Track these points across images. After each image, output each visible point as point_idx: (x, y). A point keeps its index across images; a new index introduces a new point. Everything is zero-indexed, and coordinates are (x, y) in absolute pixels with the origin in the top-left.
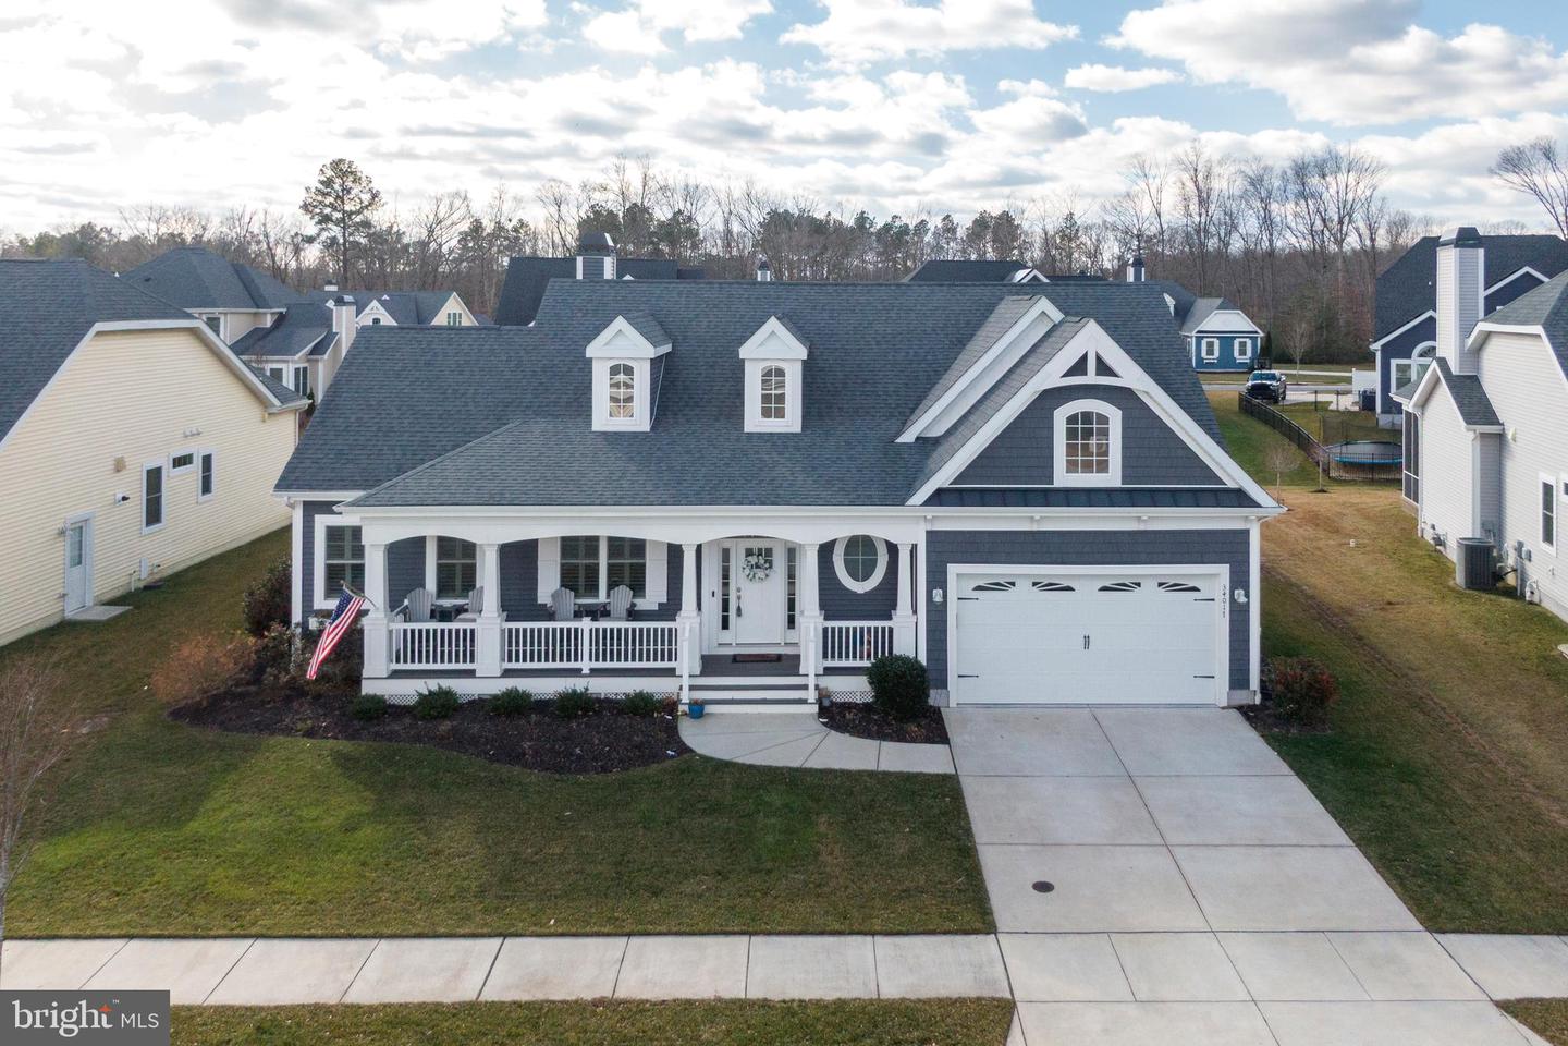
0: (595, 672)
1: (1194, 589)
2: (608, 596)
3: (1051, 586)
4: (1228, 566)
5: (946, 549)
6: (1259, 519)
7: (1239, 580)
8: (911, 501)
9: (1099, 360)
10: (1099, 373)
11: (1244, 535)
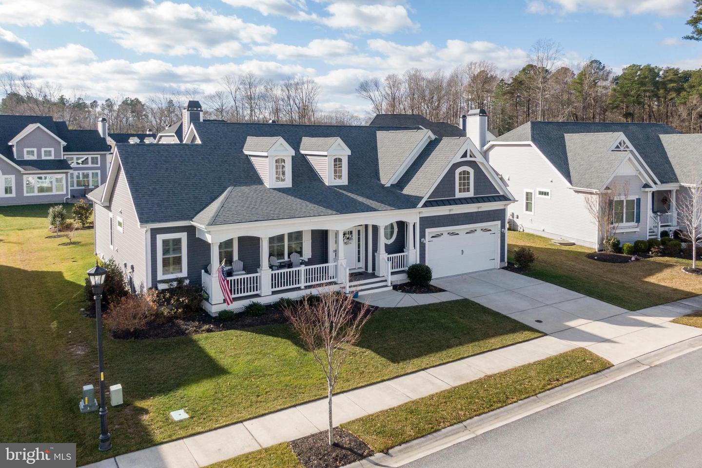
0: (306, 287)
1: (490, 230)
2: (289, 257)
3: (453, 234)
4: (500, 221)
7: (503, 226)
8: (418, 206)
9: (470, 152)
10: (470, 156)
11: (505, 211)
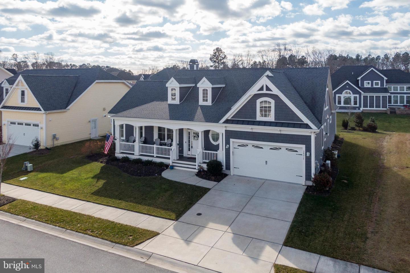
0: (157, 157)
1: (296, 151)
2: (167, 141)
3: (257, 147)
4: (305, 145)
5: (230, 135)
6: (314, 132)
7: (308, 149)
8: (220, 122)
9: (267, 86)
10: (267, 90)
11: (310, 137)
